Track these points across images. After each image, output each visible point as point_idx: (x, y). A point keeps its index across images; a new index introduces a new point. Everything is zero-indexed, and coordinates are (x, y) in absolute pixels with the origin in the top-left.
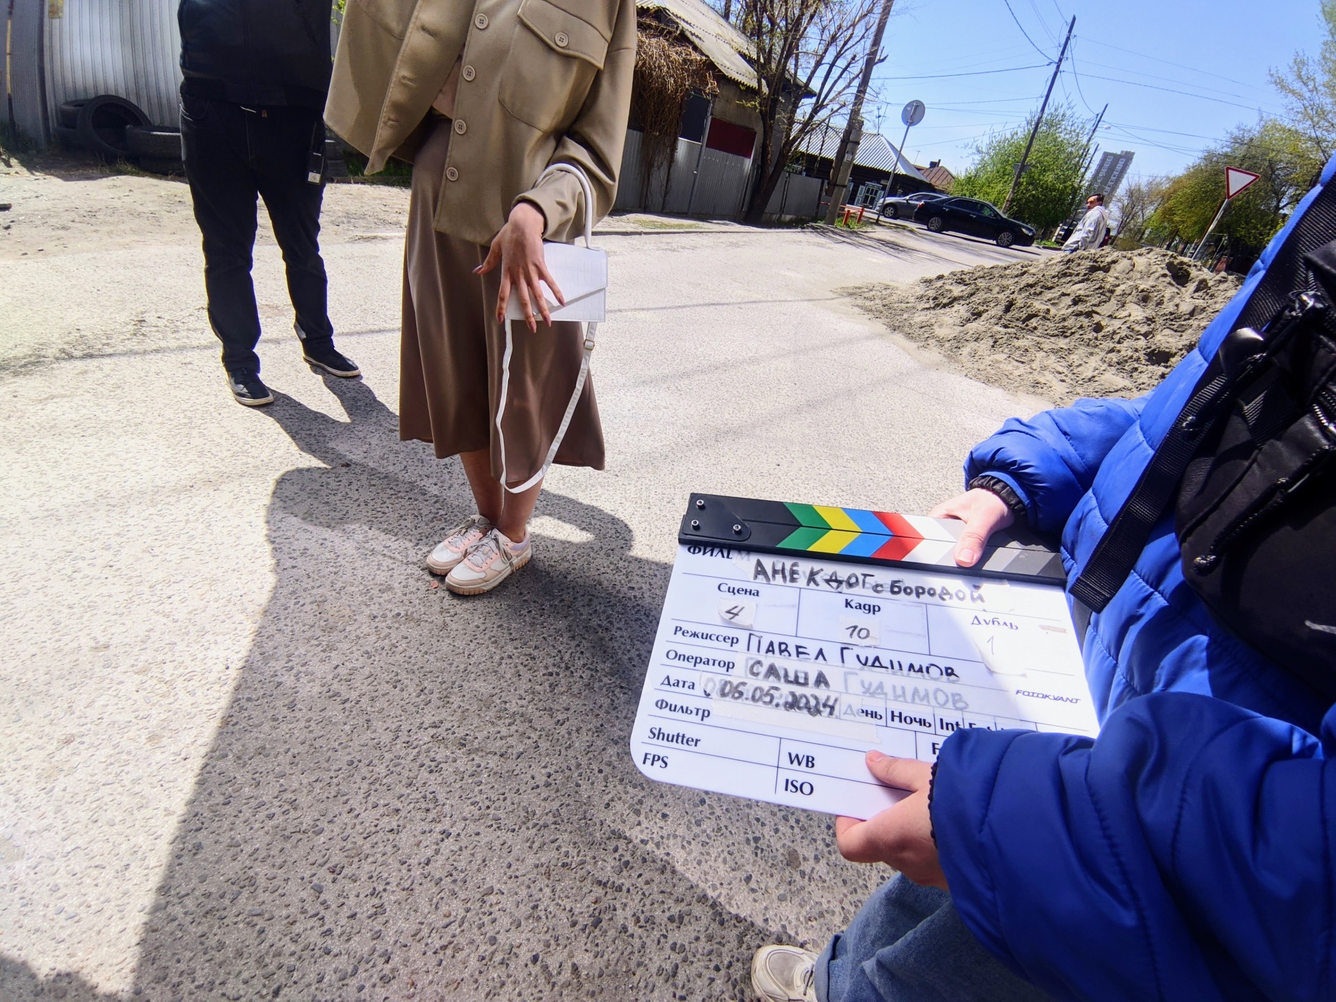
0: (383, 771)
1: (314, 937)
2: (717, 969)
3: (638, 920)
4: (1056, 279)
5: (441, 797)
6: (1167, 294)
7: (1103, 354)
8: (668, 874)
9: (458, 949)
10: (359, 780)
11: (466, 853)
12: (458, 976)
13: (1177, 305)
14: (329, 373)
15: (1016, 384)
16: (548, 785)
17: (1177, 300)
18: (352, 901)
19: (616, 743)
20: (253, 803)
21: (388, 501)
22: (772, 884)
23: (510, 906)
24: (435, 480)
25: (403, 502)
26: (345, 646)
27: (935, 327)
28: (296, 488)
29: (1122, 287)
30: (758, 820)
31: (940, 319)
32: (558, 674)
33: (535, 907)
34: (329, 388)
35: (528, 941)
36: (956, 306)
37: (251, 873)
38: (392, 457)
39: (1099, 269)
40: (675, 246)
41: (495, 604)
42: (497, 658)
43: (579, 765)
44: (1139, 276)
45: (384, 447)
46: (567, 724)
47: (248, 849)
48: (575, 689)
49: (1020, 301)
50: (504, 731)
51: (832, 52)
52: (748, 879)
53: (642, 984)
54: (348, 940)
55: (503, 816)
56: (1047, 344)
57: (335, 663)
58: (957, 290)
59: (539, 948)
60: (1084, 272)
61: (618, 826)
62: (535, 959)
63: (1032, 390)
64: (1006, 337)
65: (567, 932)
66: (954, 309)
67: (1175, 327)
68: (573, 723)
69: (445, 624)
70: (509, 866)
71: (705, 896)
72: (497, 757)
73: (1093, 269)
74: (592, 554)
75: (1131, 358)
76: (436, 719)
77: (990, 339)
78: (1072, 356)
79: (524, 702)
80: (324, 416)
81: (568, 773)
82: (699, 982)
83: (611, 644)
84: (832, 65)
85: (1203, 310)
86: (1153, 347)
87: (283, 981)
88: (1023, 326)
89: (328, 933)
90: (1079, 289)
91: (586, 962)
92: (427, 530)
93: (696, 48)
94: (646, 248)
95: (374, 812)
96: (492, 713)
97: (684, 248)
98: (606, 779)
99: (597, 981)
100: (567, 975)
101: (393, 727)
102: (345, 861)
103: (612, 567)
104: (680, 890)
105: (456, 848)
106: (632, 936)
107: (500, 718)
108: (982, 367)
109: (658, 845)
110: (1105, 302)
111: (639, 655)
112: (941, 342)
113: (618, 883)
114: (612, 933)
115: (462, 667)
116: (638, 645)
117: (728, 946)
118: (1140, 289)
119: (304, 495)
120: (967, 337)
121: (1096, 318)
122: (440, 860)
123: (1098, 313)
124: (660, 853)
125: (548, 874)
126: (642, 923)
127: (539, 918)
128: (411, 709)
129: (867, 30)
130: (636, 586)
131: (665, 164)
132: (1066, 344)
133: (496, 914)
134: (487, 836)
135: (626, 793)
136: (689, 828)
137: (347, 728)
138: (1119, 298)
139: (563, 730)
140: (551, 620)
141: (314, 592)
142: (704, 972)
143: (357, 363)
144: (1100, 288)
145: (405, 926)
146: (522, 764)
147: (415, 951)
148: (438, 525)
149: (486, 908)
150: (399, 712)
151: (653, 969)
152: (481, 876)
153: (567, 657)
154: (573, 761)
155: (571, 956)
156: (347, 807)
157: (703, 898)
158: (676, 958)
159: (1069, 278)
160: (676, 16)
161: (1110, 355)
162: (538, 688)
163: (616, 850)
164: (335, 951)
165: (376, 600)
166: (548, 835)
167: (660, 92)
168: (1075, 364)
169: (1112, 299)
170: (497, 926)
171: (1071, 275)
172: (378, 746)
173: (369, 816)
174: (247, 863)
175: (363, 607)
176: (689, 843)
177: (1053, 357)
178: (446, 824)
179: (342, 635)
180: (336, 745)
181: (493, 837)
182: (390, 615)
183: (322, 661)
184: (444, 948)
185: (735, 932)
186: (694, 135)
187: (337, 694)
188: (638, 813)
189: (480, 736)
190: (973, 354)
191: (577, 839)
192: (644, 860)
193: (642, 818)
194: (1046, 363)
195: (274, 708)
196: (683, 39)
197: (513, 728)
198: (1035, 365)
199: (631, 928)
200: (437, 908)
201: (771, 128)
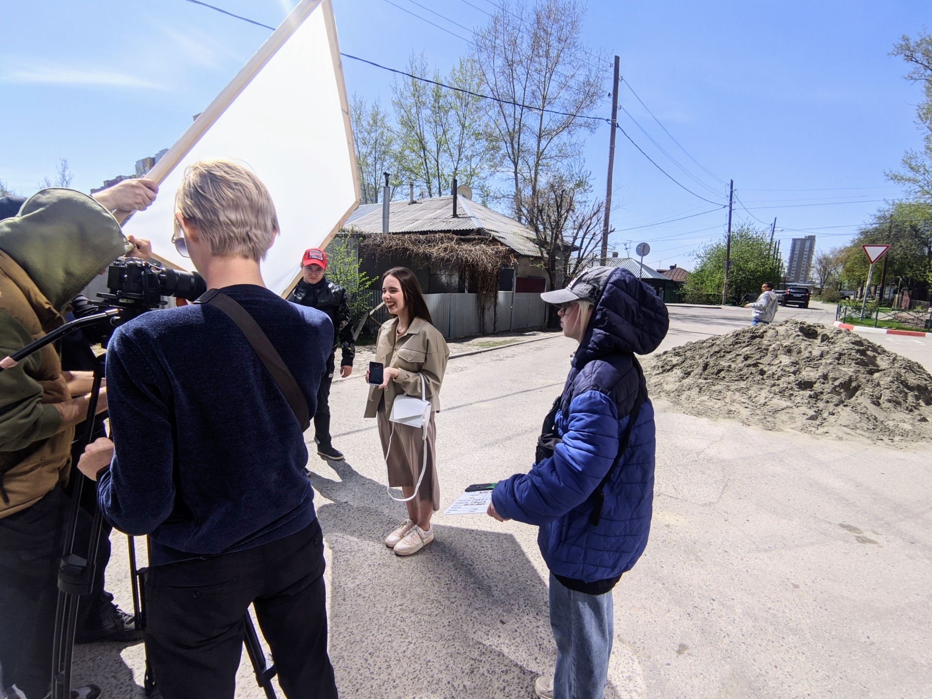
0: (383, 622)
1: (368, 674)
2: (522, 688)
3: (489, 672)
4: (732, 346)
5: (407, 630)
6: (803, 345)
7: (768, 388)
8: (501, 656)
9: (419, 679)
10: (374, 625)
11: (419, 649)
12: (420, 687)
13: (810, 352)
14: (330, 459)
15: (717, 413)
16: (449, 625)
17: (810, 349)
18: (379, 664)
19: (477, 610)
20: (337, 633)
21: (367, 517)
22: (546, 661)
23: (437, 666)
24: (387, 506)
25: (374, 516)
26: (360, 577)
27: (664, 385)
28: (327, 514)
29: (774, 346)
30: (541, 638)
31: (666, 379)
32: (450, 584)
33: (447, 667)
34: (331, 466)
35: (445, 677)
36: (675, 371)
37: (342, 655)
38: (365, 496)
39: (757, 337)
40: (501, 356)
41: (420, 557)
42: (424, 579)
43: (462, 618)
44: (782, 338)
45: (361, 492)
46: (456, 603)
47: (339, 647)
48: (458, 589)
49: (711, 363)
50: (429, 607)
51: (581, 234)
52: (536, 659)
53: (491, 692)
54: (380, 675)
55: (432, 637)
56: (733, 386)
57: (357, 583)
58: (675, 360)
59: (450, 679)
60: (747, 340)
61: (480, 640)
62: (449, 683)
63: (727, 415)
64: (706, 385)
65: (460, 675)
66: (674, 372)
67: (812, 365)
68: (458, 602)
69: (400, 567)
70: (436, 653)
71: (517, 665)
72: (427, 616)
73: (753, 338)
74: (463, 533)
75: (787, 388)
76: (401, 603)
77: (697, 388)
78: (750, 392)
79: (437, 595)
80: (332, 481)
81: (457, 621)
82: (514, 692)
83: (473, 571)
84: (583, 238)
85: (828, 353)
86: (800, 380)
87: (359, 687)
88: (716, 377)
89: (372, 673)
90: (746, 350)
91: (469, 684)
92: (387, 528)
93: (502, 244)
94: (484, 361)
95: (382, 635)
96: (423, 600)
97: (507, 357)
98: (473, 623)
99: (473, 690)
100: (461, 688)
101: (384, 606)
102: (374, 651)
103: (473, 538)
104: (506, 662)
105: (414, 647)
106: (487, 676)
107: (427, 602)
108: (694, 406)
109: (497, 647)
110: (764, 356)
111: (487, 575)
112: (668, 393)
113: (480, 659)
114: (478, 676)
115: (409, 583)
116: (486, 571)
117: (526, 681)
118: (784, 346)
119: (331, 517)
120: (683, 389)
121: (761, 366)
122: (409, 651)
123: (761, 364)
124: (498, 649)
125: (451, 656)
126: (490, 672)
127: (449, 670)
128: (390, 599)
129: (598, 220)
130: (484, 546)
131: (492, 307)
132: (745, 385)
133: (432, 668)
134: (426, 644)
135: (482, 628)
136: (510, 640)
137: (367, 607)
138: (772, 352)
139: (454, 605)
140: (446, 563)
141: (344, 557)
142: (516, 689)
143: (343, 453)
144: (759, 348)
145: (399, 672)
146: (438, 618)
147: (404, 679)
148: (391, 526)
149: (429, 666)
150: (386, 601)
151: (495, 687)
152: (425, 657)
153: (454, 577)
154: (459, 617)
155: (462, 682)
156: (372, 634)
157: (516, 665)
158: (505, 684)
159: (739, 345)
160: (489, 230)
161: (773, 388)
162: (442, 590)
163: (479, 648)
164: (375, 678)
165: (369, 559)
166: (450, 643)
167: (484, 272)
168: (753, 396)
169: (769, 354)
170: (433, 672)
171: (740, 343)
172: (379, 613)
173: (380, 637)
174: (340, 652)
175: (365, 562)
176: (510, 646)
177: (737, 394)
178: (410, 639)
179: (358, 573)
180: (363, 613)
181: (428, 644)
182: (376, 564)
183: (352, 583)
184: (414, 678)
185: (530, 677)
186: (507, 288)
187: (360, 595)
188: (488, 635)
189: (420, 609)
190: (688, 398)
191: (463, 644)
192: (491, 652)
193: (490, 637)
194: (734, 398)
195: (338, 600)
196: (494, 241)
197: (433, 605)
198: (727, 400)
199: (486, 674)
200: (410, 666)
201: (554, 275)
